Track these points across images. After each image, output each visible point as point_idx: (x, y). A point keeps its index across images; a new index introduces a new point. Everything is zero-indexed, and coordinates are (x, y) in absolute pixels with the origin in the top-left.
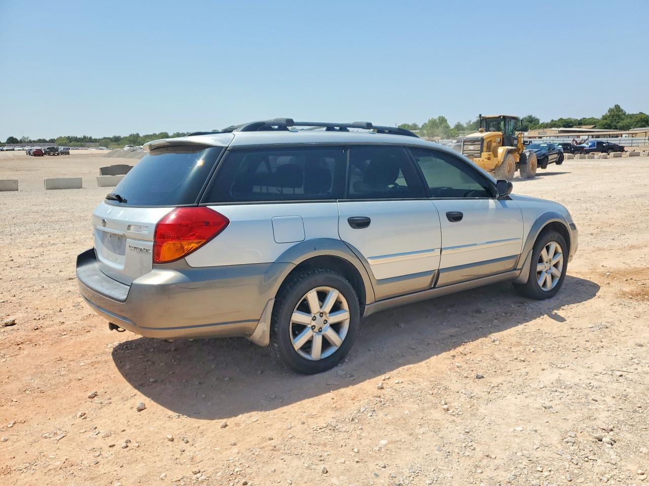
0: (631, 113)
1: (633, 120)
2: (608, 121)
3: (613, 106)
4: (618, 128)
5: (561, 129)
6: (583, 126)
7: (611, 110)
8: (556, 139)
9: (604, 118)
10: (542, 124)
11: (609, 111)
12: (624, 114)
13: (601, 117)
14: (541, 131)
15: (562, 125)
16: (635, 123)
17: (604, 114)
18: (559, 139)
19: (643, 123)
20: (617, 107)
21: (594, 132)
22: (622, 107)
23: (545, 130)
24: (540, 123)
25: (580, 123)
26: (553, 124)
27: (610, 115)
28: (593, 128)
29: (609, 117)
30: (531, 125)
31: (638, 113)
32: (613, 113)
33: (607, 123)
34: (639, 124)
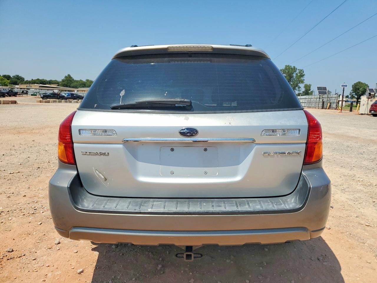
0: (76, 80)
1: (78, 83)
2: (65, 83)
3: (67, 75)
4: (71, 87)
5: (40, 85)
6: (52, 85)
7: (66, 77)
8: (41, 91)
9: (63, 81)
10: (26, 81)
11: (65, 78)
12: (73, 80)
13: (61, 80)
14: (28, 85)
15: (39, 83)
16: (79, 85)
17: (63, 79)
18: (42, 91)
19: (83, 86)
20: (69, 75)
21: (60, 88)
22: (72, 76)
23: (31, 85)
24: (25, 81)
25: (50, 82)
26: (33, 82)
27: (66, 79)
28: (58, 86)
29: (66, 81)
30: (19, 81)
31: (79, 80)
32: (67, 79)
33: (65, 84)
34: (81, 86)
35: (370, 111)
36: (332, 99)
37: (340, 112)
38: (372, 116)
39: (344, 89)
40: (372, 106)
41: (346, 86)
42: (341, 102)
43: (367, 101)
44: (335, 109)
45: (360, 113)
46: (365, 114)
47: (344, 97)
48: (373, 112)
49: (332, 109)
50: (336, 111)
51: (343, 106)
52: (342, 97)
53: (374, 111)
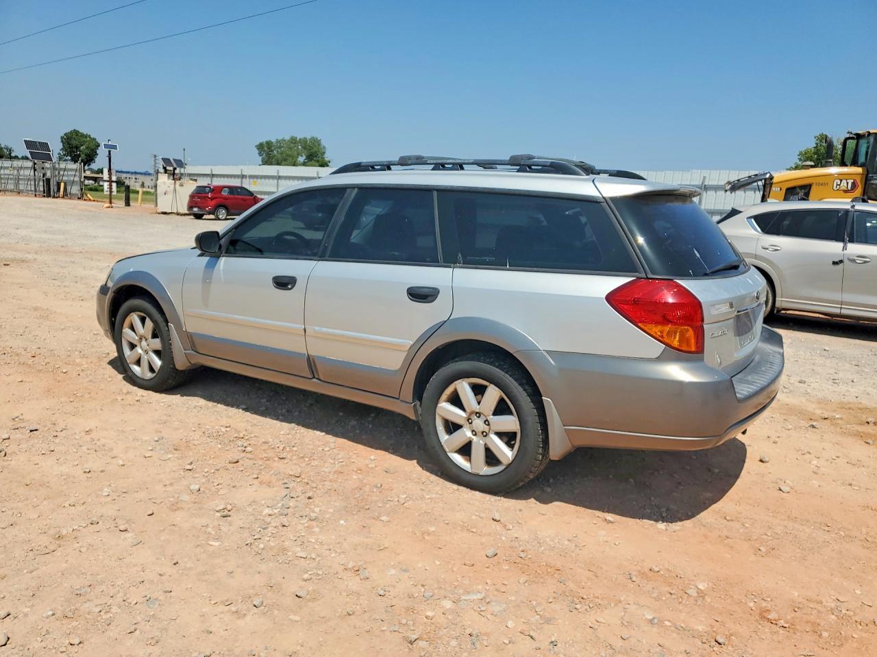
35: (190, 208)
36: (66, 173)
37: (109, 207)
38: (192, 217)
39: (110, 154)
40: (192, 196)
41: (115, 147)
42: (108, 183)
43: (173, 186)
44: (79, 198)
45: (160, 211)
46: (172, 213)
47: (113, 172)
48: (195, 209)
49: (70, 199)
50: (81, 202)
51: (113, 193)
52: (107, 173)
53: (199, 208)
